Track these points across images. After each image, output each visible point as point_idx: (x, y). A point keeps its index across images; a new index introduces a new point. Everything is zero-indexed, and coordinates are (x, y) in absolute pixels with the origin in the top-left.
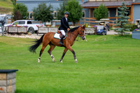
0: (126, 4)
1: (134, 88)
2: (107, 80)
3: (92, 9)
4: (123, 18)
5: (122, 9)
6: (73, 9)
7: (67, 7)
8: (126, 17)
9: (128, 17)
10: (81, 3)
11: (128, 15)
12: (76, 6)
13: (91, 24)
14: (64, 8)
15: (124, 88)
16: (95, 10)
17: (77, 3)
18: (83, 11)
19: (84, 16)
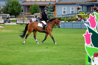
0: (51, 4)
1: (56, 62)
2: (38, 56)
3: (28, 7)
4: (49, 13)
5: (49, 7)
6: (15, 6)
7: (10, 5)
8: (52, 13)
9: (53, 12)
10: (20, 3)
11: (53, 11)
12: (17, 4)
13: (28, 17)
14: (8, 6)
15: (50, 62)
16: (31, 7)
17: (18, 2)
18: (22, 8)
19: (22, 11)
